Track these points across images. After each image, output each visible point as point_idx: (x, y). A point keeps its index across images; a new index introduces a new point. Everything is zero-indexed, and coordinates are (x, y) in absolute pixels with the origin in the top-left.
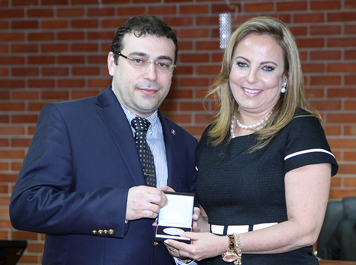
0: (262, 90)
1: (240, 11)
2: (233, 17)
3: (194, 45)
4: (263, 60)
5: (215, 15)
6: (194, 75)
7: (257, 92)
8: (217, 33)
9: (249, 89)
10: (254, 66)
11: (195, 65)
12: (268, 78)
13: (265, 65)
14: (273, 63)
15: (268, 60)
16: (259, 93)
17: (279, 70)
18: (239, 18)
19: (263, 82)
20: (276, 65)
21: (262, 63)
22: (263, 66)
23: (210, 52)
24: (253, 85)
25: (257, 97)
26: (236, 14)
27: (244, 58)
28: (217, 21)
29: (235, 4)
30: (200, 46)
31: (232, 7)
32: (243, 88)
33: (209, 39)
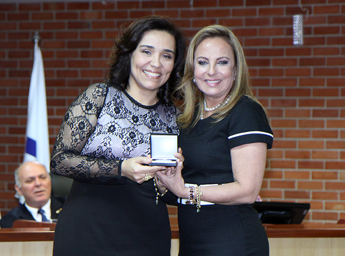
0: (221, 80)
1: (310, 13)
2: (304, 18)
3: (271, 42)
4: (218, 57)
5: (289, 16)
6: (271, 67)
7: (217, 82)
8: (291, 32)
9: (211, 80)
10: (212, 63)
11: (271, 58)
12: (224, 70)
13: (220, 60)
14: (226, 58)
15: (222, 56)
16: (219, 83)
17: (231, 63)
18: (309, 18)
19: (221, 73)
20: (229, 59)
21: (218, 59)
22: (218, 61)
23: (285, 47)
24: (213, 77)
25: (218, 86)
26: (307, 15)
27: (203, 58)
28: (291, 21)
29: (307, 7)
30: (276, 42)
31: (304, 9)
32: (206, 81)
33: (283, 36)
